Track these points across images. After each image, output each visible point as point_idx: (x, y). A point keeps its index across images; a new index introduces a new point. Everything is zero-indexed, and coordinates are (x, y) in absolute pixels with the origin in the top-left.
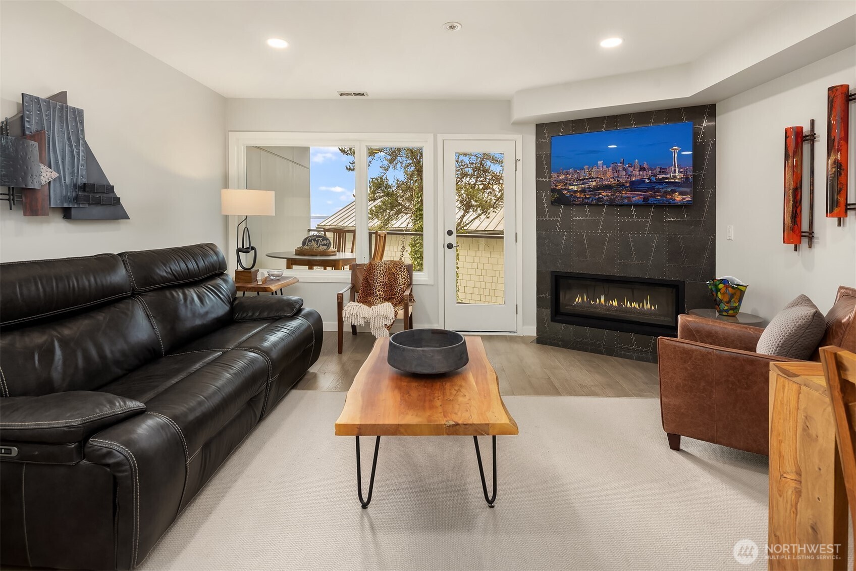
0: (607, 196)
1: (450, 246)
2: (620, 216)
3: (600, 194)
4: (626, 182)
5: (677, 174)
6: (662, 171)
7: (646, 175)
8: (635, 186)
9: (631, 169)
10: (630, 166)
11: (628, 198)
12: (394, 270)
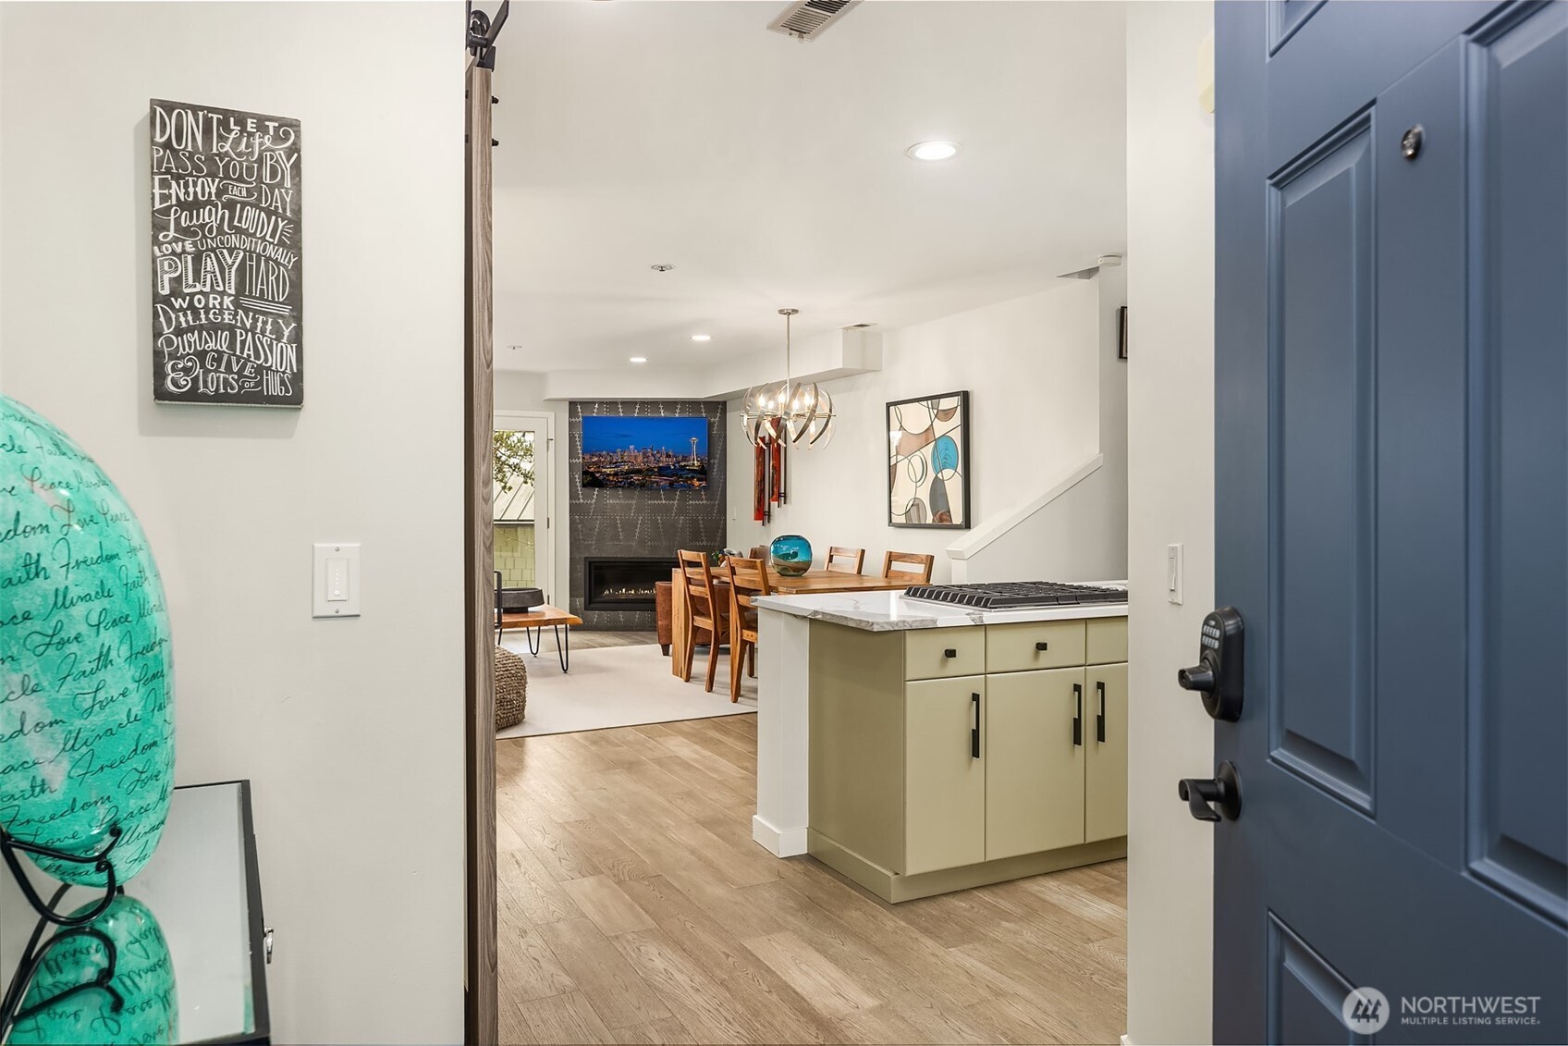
0: (638, 480)
2: (651, 499)
3: (632, 477)
4: (655, 468)
5: (696, 462)
6: (685, 459)
7: (671, 462)
8: (663, 471)
9: (658, 456)
10: (658, 453)
11: (657, 482)
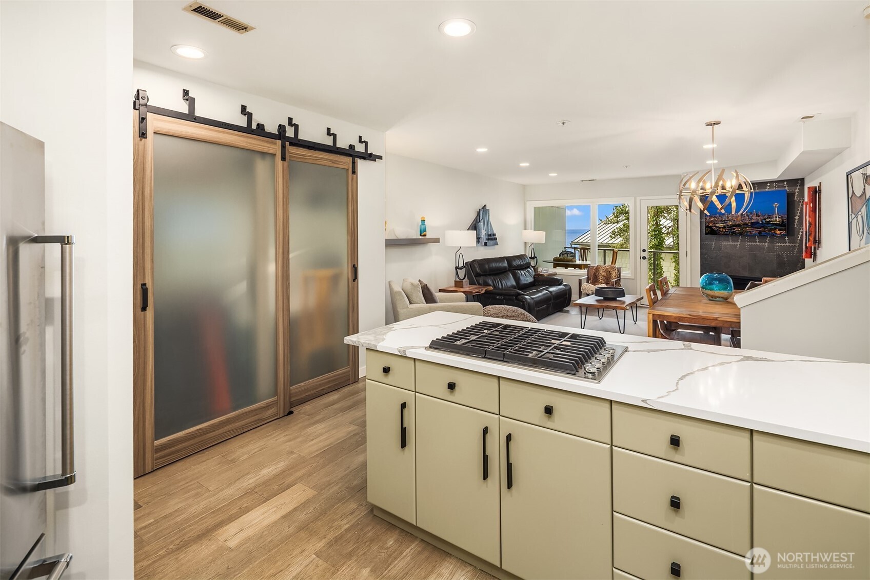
0: (738, 230)
1: (644, 258)
2: (749, 242)
3: (734, 229)
4: (749, 223)
5: (777, 219)
6: (769, 217)
7: (759, 219)
8: (754, 225)
9: (751, 216)
10: (751, 214)
11: (750, 231)
12: (610, 270)
